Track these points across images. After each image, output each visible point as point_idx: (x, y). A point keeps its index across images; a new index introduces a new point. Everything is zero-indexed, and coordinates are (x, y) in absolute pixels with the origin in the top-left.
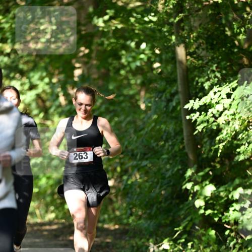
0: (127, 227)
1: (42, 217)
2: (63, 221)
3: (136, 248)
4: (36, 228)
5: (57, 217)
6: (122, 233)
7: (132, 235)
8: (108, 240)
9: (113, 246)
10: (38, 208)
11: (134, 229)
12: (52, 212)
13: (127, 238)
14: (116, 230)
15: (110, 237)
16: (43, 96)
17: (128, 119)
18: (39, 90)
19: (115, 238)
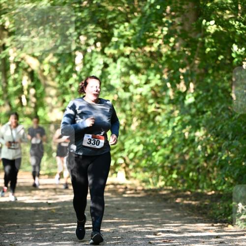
0: (221, 193)
1: (155, 184)
2: (171, 188)
3: (228, 209)
4: (149, 193)
5: (166, 185)
6: (218, 197)
7: (225, 199)
8: (206, 203)
9: (210, 208)
10: (151, 177)
11: (227, 194)
12: (162, 180)
13: (221, 201)
14: (212, 194)
15: (208, 200)
16: (156, 89)
17: (223, 106)
18: (153, 84)
19: (212, 201)
